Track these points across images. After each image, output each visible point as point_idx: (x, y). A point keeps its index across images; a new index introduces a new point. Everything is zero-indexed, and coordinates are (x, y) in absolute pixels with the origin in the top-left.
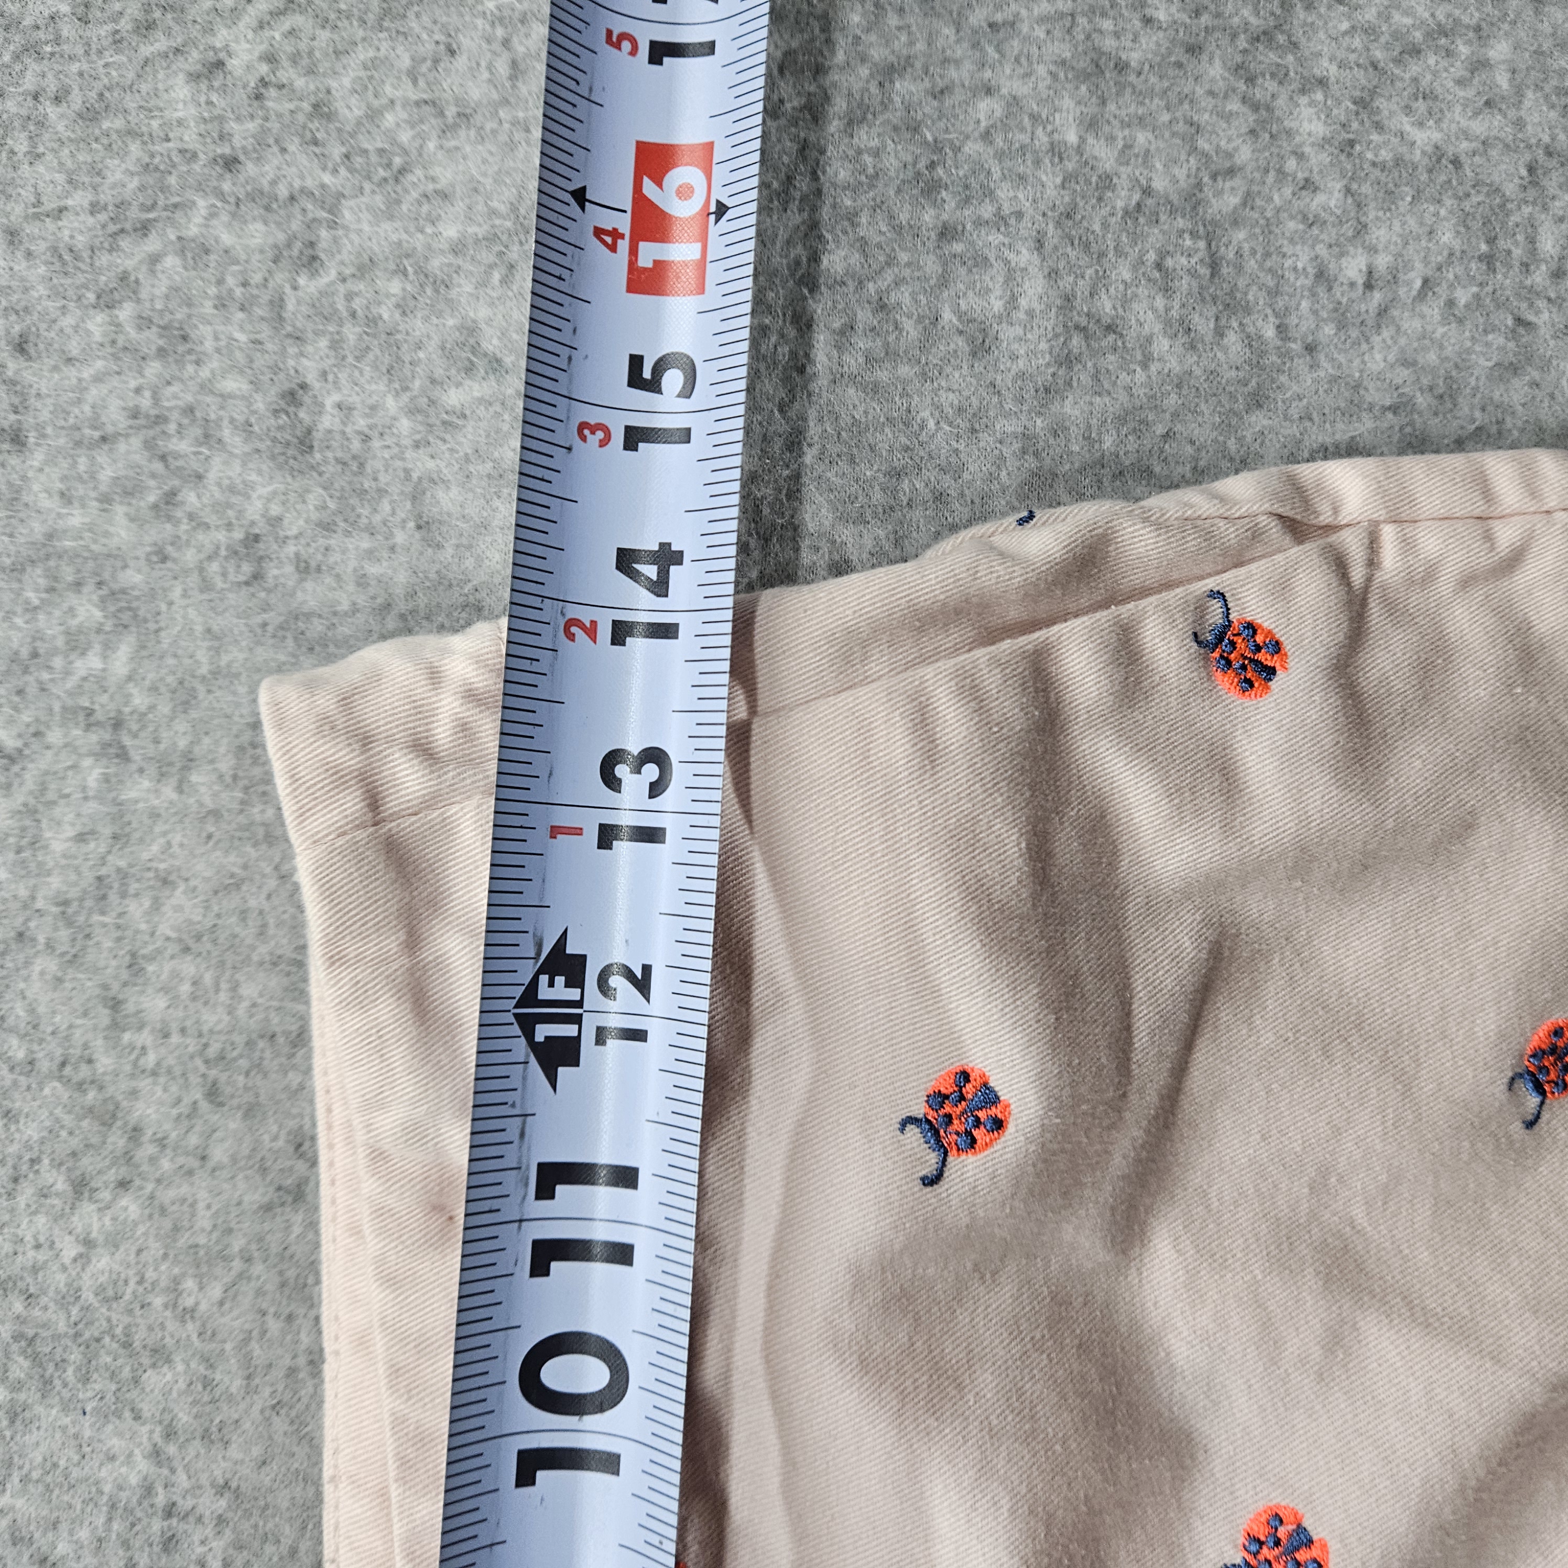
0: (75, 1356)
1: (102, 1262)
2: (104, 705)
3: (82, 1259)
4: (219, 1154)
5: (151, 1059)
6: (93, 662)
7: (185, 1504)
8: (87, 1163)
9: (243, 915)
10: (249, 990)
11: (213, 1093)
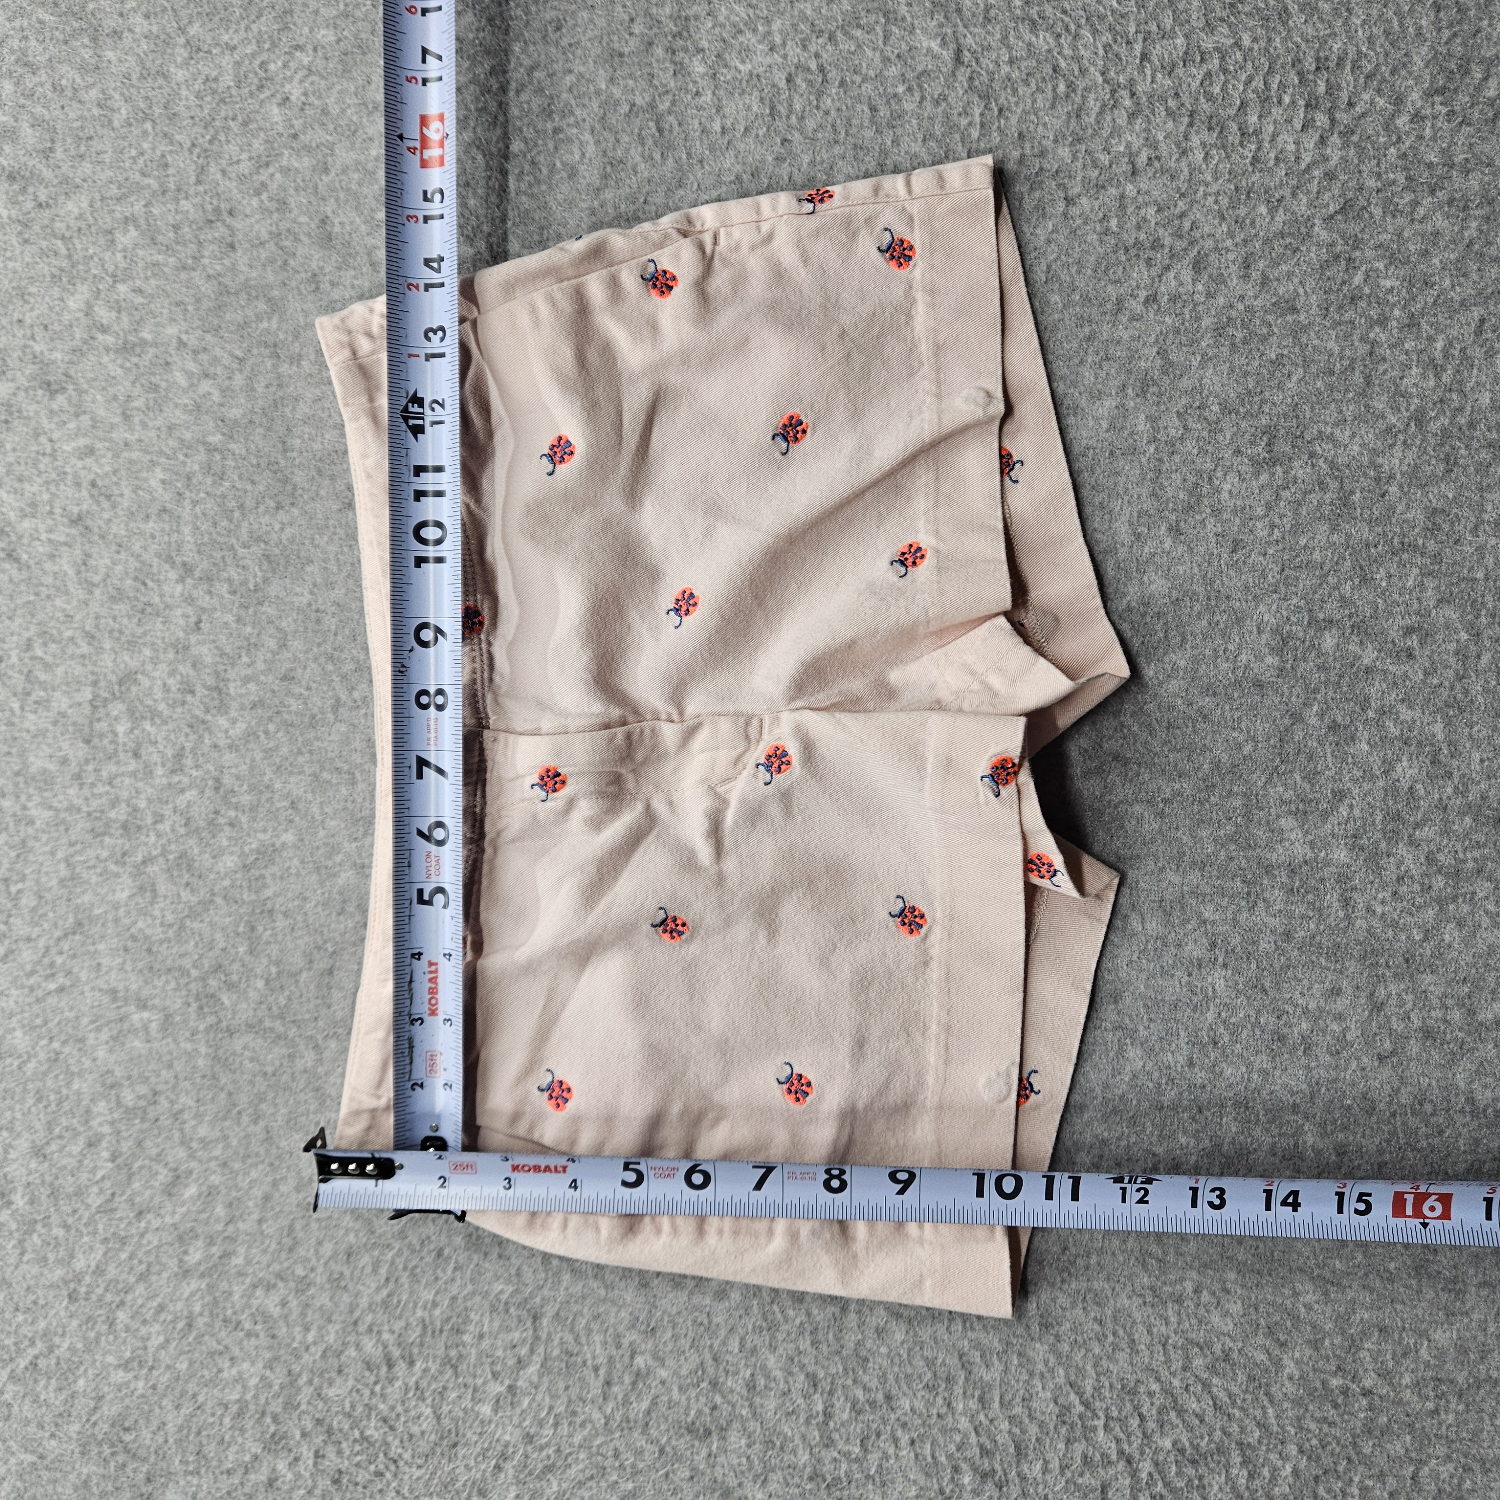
0: (282, 561)
1: (289, 530)
2: (270, 340)
3: (282, 529)
4: (323, 493)
5: (297, 461)
6: (265, 324)
7: (322, 607)
8: (280, 498)
9: (323, 409)
10: (327, 436)
11: (320, 472)
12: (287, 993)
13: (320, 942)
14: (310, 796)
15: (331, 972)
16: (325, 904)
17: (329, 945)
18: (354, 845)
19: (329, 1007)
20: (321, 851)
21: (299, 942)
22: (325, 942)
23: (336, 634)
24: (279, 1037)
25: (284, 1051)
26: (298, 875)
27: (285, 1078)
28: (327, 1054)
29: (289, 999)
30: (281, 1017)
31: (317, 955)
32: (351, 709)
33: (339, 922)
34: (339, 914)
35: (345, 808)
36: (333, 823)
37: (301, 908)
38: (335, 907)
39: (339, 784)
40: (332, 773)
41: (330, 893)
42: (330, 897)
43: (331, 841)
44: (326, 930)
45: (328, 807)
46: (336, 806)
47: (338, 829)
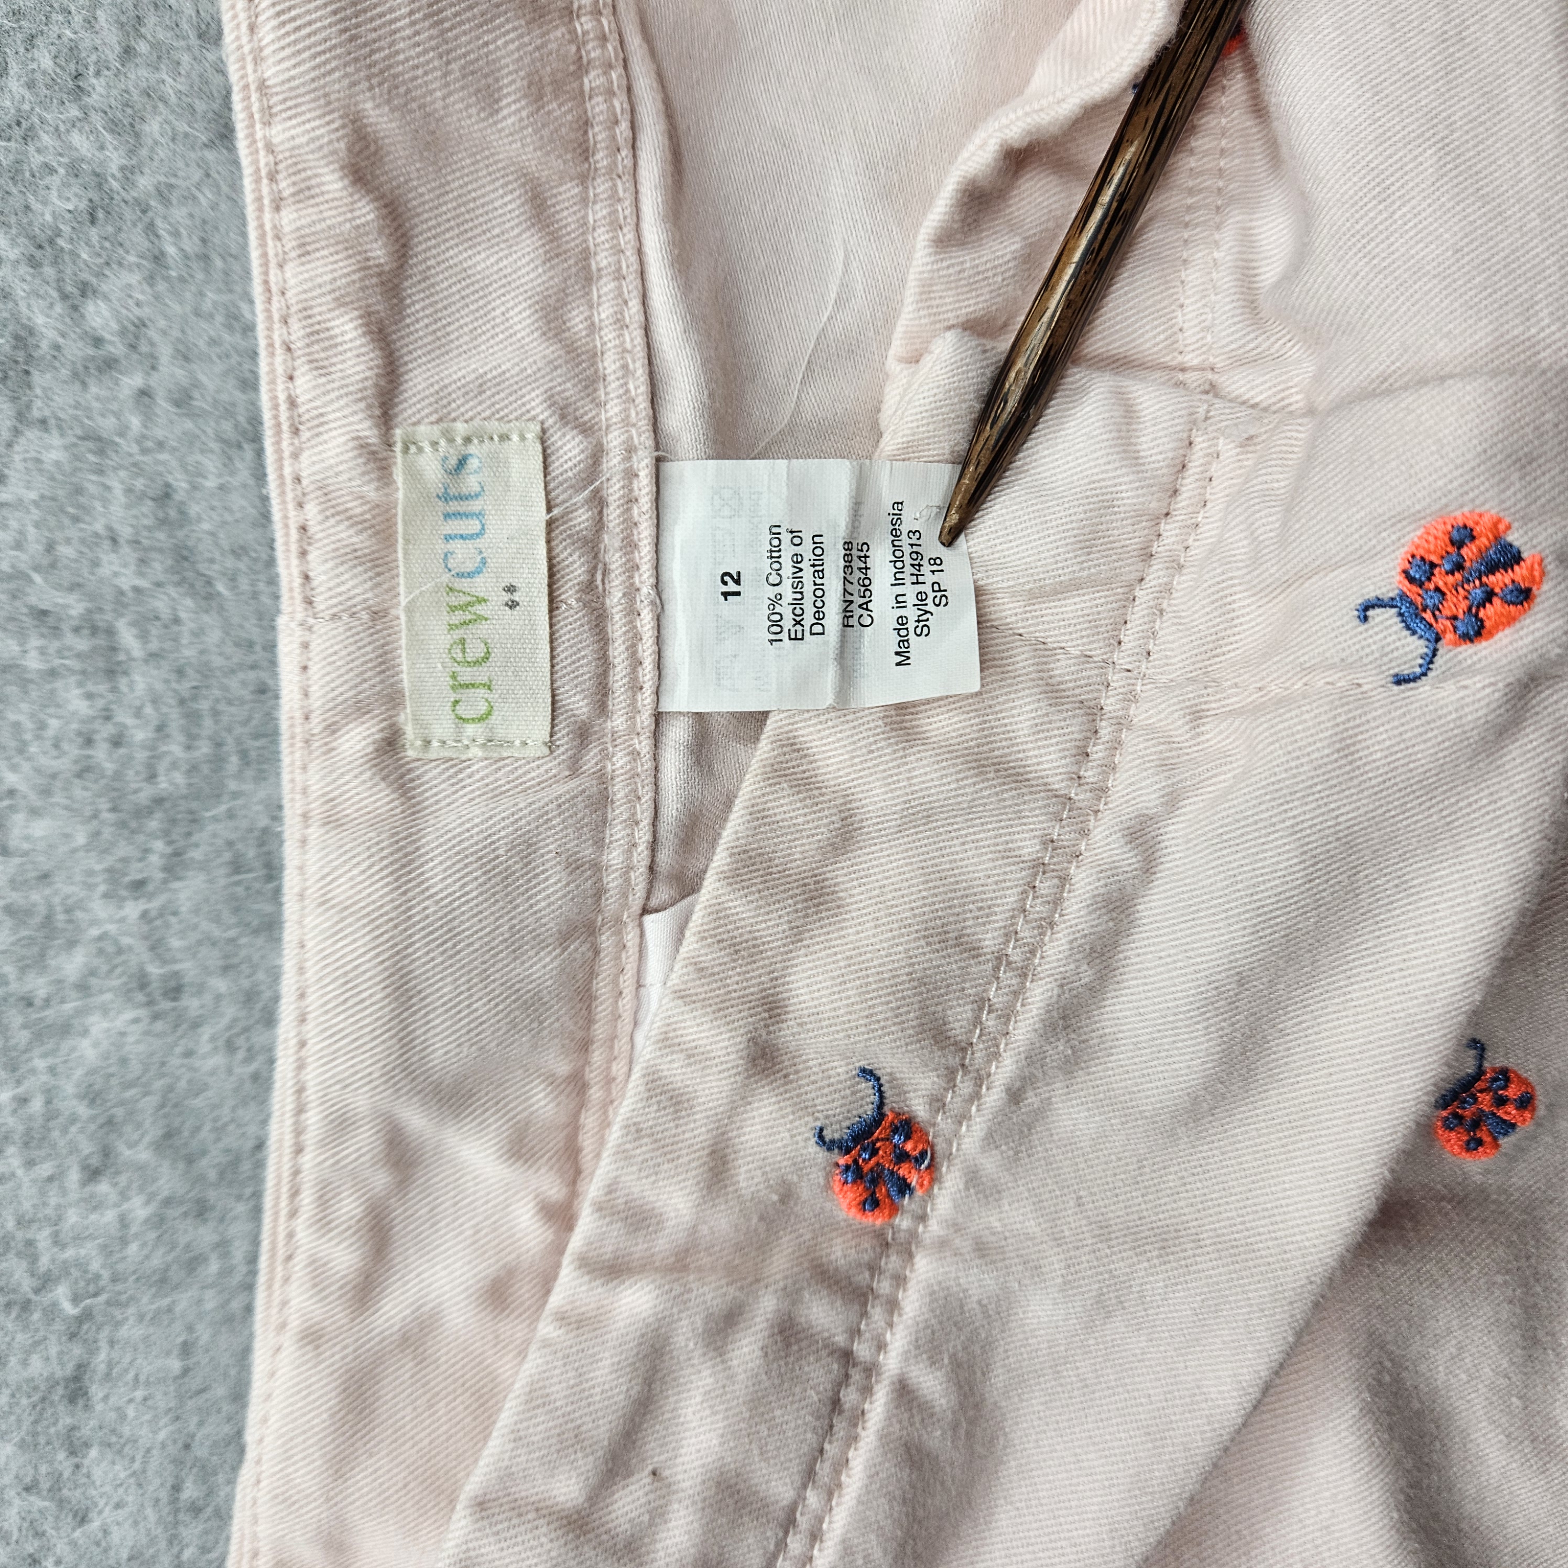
13: (26, 1285)
15: (76, 1390)
17: (61, 1293)
18: (132, 910)
19: (82, 1519)
22: (45, 1282)
32: (79, 377)
33: (95, 1205)
34: (93, 1174)
35: (85, 770)
36: (40, 828)
38: (73, 1149)
39: (53, 673)
40: (22, 635)
41: (50, 1095)
42: (51, 1115)
43: (36, 897)
44: (43, 1237)
45: (14, 768)
46: (49, 763)
47: (63, 849)
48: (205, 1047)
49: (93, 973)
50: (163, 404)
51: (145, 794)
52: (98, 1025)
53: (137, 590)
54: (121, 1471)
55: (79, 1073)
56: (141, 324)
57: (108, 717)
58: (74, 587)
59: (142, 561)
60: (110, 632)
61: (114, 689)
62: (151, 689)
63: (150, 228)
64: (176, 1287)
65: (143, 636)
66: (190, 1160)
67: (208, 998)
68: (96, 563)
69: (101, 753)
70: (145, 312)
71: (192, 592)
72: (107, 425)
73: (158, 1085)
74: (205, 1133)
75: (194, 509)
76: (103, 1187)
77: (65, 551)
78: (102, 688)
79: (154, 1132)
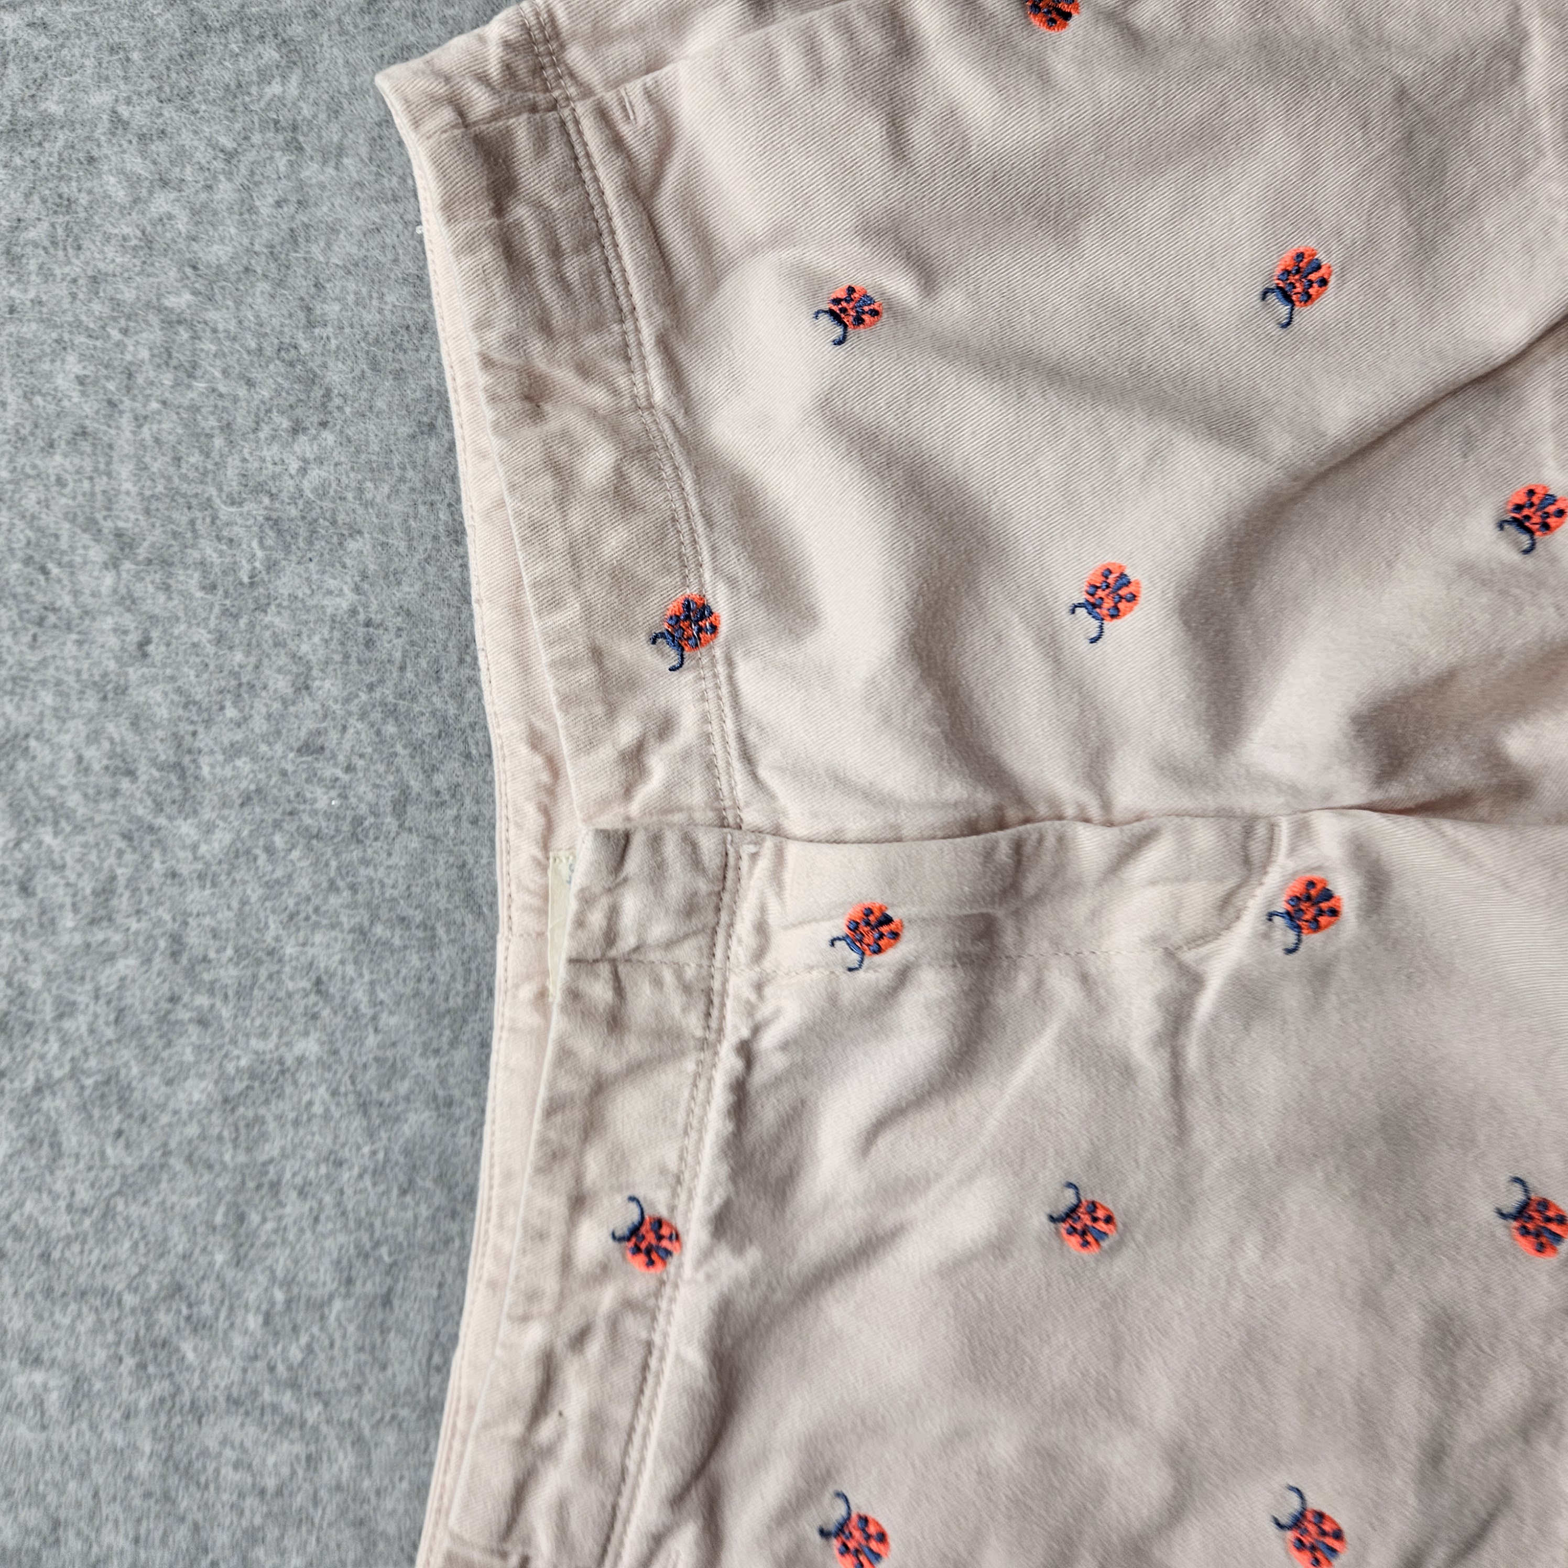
0: (303, 532)
1: (315, 474)
2: (285, 117)
3: (303, 471)
4: (380, 404)
5: (334, 343)
6: (275, 88)
7: (377, 618)
8: (299, 412)
9: (383, 247)
10: (390, 298)
11: (375, 365)
12: (304, 1339)
13: (368, 1246)
14: (350, 970)
15: (387, 1301)
16: (378, 1173)
17: (384, 1251)
18: (433, 1063)
19: (384, 1367)
20: (372, 1072)
21: (328, 1243)
22: (377, 1245)
23: (402, 668)
24: (288, 1421)
25: (299, 1448)
26: (327, 1116)
27: (299, 1500)
28: (379, 1456)
29: (309, 1349)
30: (294, 1385)
31: (359, 1270)
32: (429, 808)
33: (404, 1208)
34: (403, 1192)
35: (417, 994)
36: (393, 1020)
37: (331, 1180)
38: (396, 1178)
39: (405, 947)
40: (392, 928)
41: (387, 1151)
42: (387, 1160)
43: (389, 1053)
44: (378, 1223)
45: (384, 991)
46: (400, 988)
47: (402, 1032)
48: (461, 1131)
49: (412, 1092)
50: (465, 824)
51: (443, 1007)
52: (412, 1117)
53: (447, 910)
54: (404, 1345)
55: (401, 1141)
56: (457, 785)
57: (429, 968)
58: (419, 906)
59: (450, 896)
60: (433, 928)
61: (433, 956)
62: (449, 957)
63: (465, 741)
64: (438, 1253)
65: (448, 932)
66: (450, 1189)
67: (465, 1109)
68: (429, 896)
69: (424, 986)
70: (460, 780)
71: (472, 911)
72: (439, 831)
73: (438, 1150)
74: (459, 1175)
75: (475, 872)
76: (408, 1199)
77: (416, 890)
78: (428, 955)
79: (434, 1172)
